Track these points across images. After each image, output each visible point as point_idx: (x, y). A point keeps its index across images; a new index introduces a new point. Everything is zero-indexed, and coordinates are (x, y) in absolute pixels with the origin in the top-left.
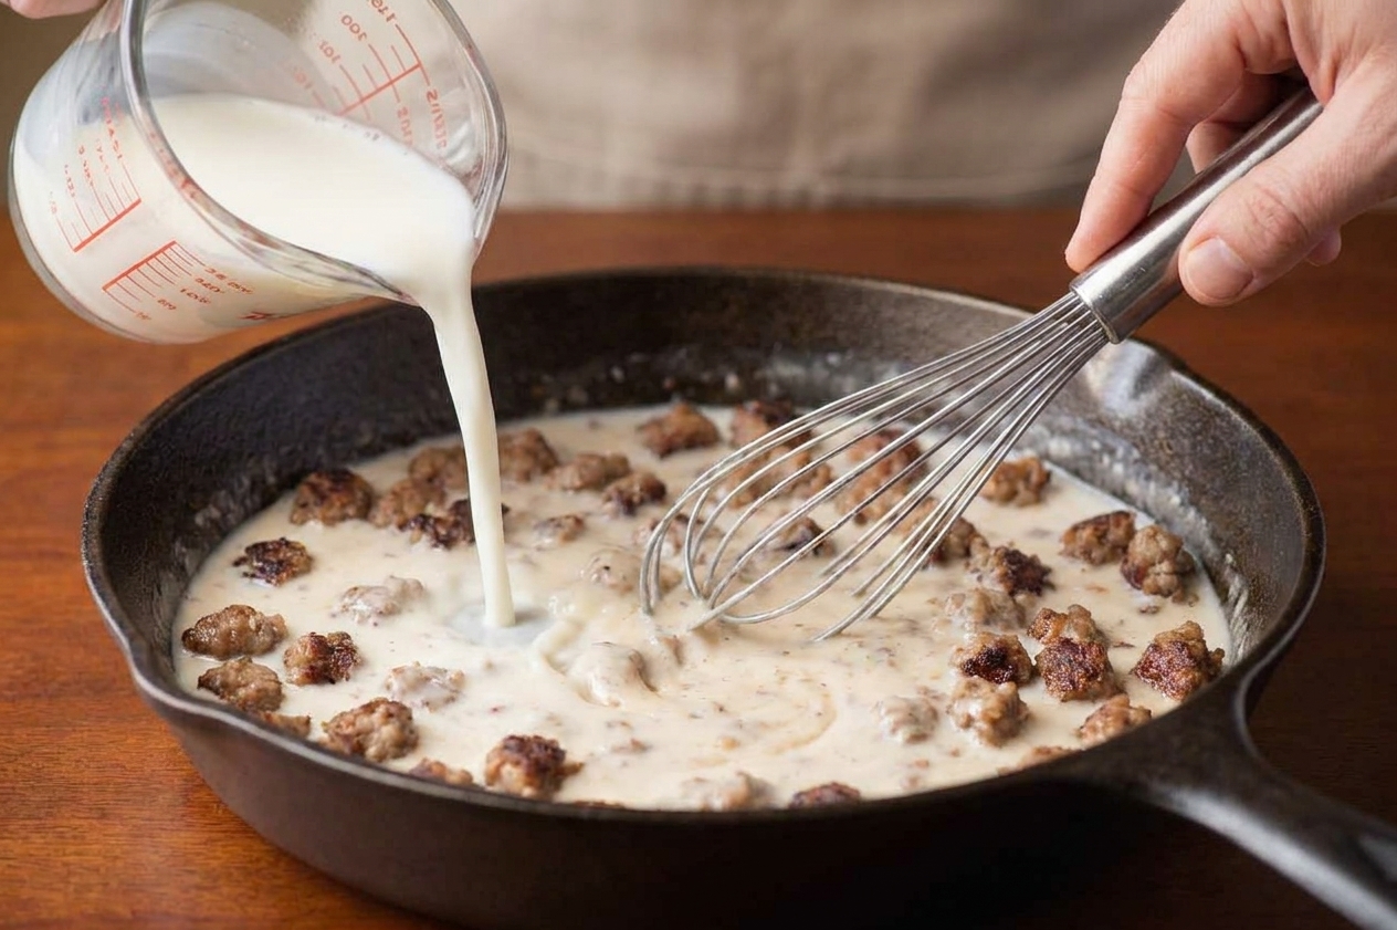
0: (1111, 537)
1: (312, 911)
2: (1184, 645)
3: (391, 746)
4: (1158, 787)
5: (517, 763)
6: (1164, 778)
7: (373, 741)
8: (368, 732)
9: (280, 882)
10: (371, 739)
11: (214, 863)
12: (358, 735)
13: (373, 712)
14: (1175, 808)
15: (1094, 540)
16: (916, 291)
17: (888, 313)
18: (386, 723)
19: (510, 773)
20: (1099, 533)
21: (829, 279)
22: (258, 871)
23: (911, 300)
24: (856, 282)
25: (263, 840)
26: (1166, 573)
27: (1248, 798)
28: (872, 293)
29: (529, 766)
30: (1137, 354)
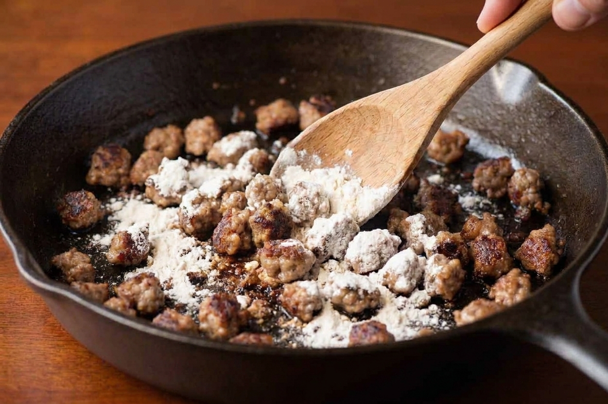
0: (500, 172)
1: (108, 387)
2: (545, 239)
3: (150, 301)
4: (536, 334)
5: (217, 315)
6: (540, 330)
7: (141, 299)
8: (139, 293)
9: (92, 370)
10: (140, 297)
11: (58, 359)
12: (133, 295)
13: (141, 282)
14: (545, 346)
15: (492, 175)
16: (410, 35)
17: (395, 45)
18: (147, 289)
19: (213, 320)
20: (495, 171)
21: (364, 27)
22: (81, 363)
23: (407, 39)
24: (379, 29)
25: (83, 346)
26: (532, 193)
27: (582, 341)
28: (388, 35)
29: (222, 318)
30: (525, 73)
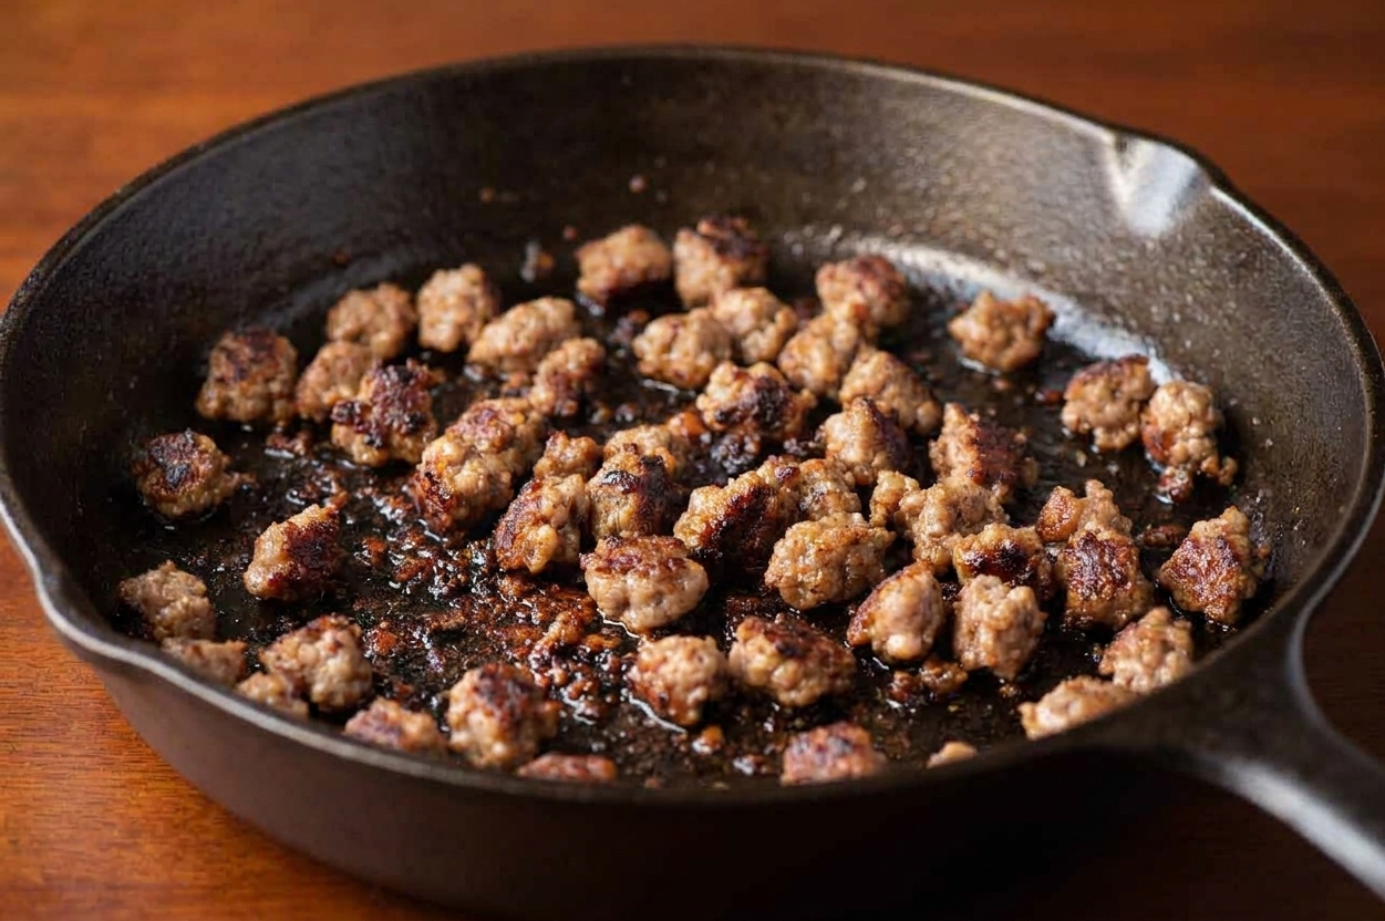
0: (1126, 388)
1: (246, 876)
2: (1225, 541)
3: (340, 681)
4: (1206, 756)
5: (489, 714)
6: (1214, 747)
7: (319, 677)
8: (314, 664)
10: (317, 673)
12: (302, 667)
13: (318, 639)
15: (1107, 396)
17: (888, 104)
18: (334, 654)
19: (480, 725)
20: (1113, 387)
22: (185, 823)
26: (1196, 437)
29: (502, 719)
30: (1179, 166)
